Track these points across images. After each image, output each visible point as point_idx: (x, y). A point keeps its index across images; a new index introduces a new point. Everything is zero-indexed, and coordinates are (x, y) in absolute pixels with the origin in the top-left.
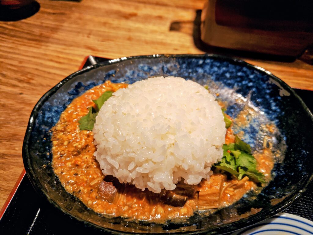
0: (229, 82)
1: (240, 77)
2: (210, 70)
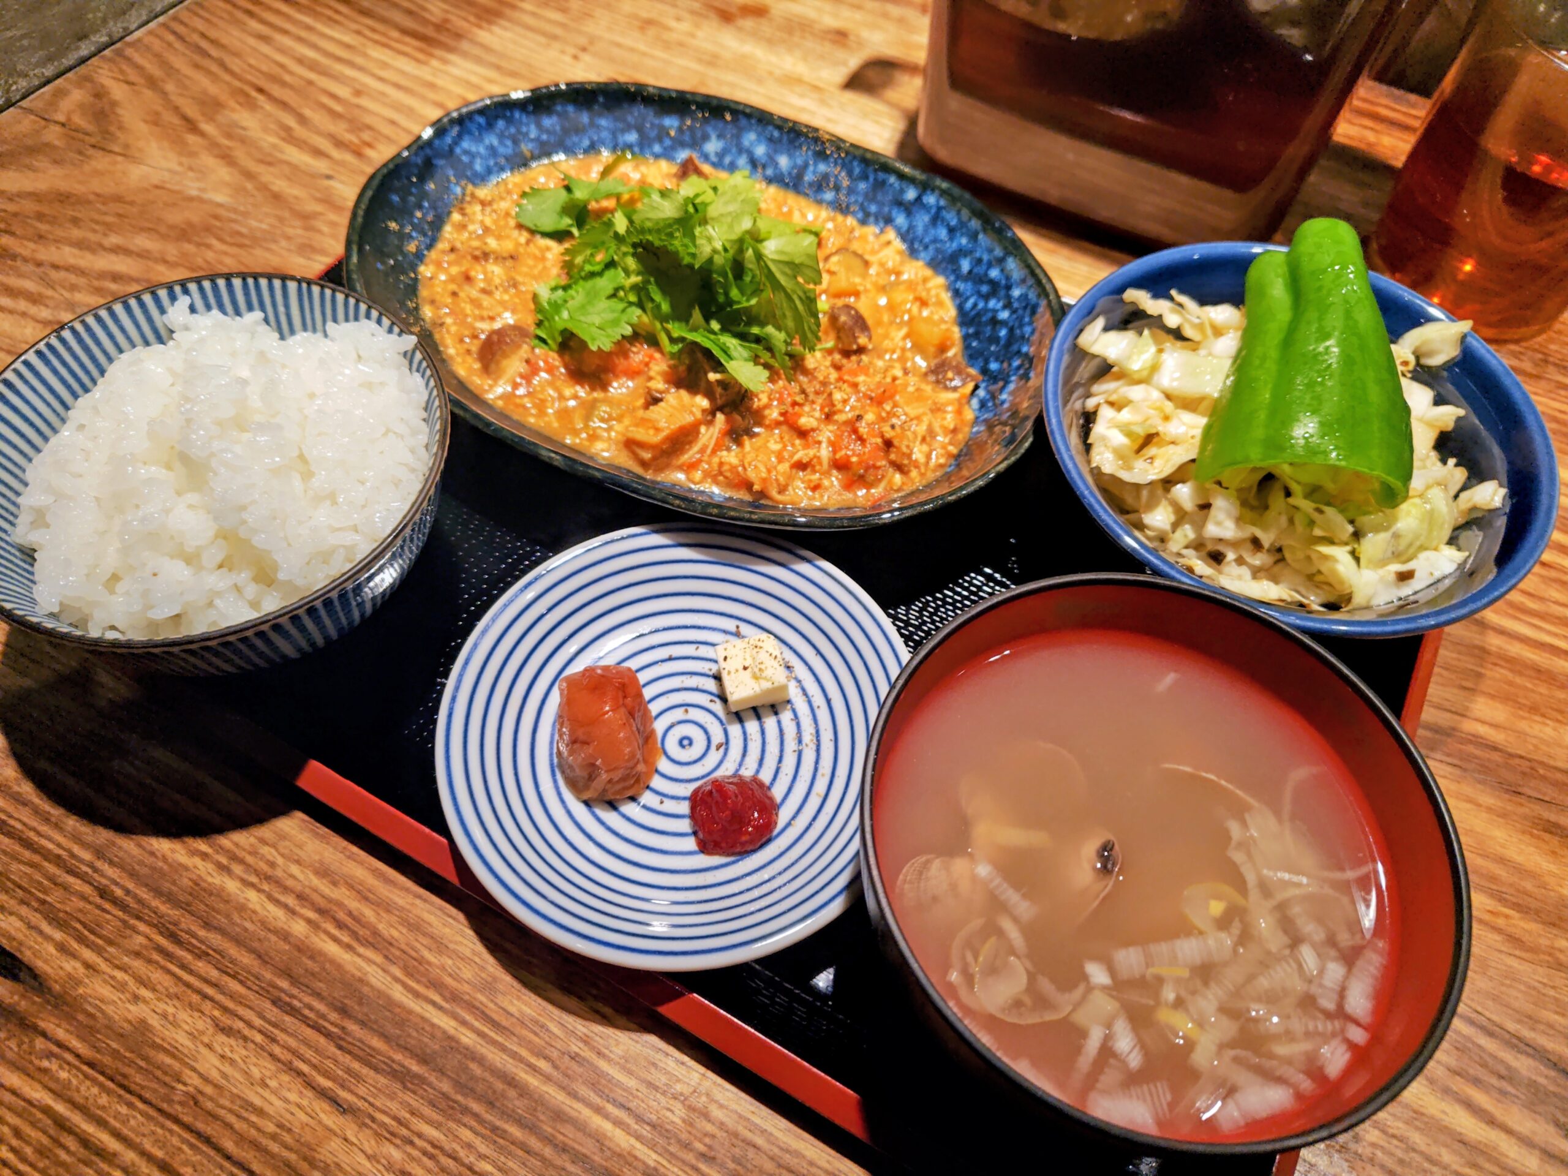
1: (991, 282)
2: (926, 228)
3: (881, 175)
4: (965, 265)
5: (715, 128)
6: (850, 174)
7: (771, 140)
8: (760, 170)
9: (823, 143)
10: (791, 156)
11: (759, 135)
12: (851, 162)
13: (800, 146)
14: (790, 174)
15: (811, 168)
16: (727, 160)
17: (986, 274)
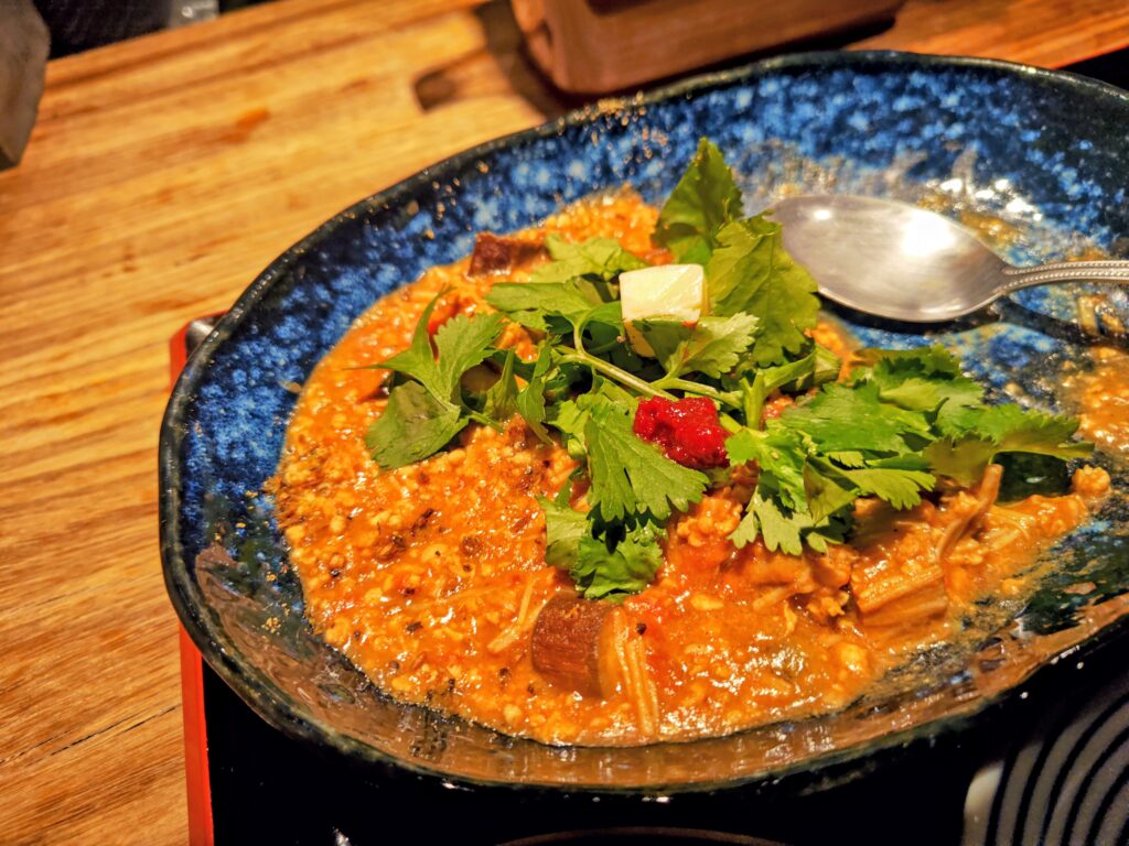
0: (871, 144)
1: (907, 114)
2: (786, 120)
3: (699, 103)
5: (474, 193)
6: (662, 127)
7: (549, 157)
8: (557, 198)
9: (613, 115)
10: (581, 158)
11: (531, 162)
12: (656, 113)
13: (588, 139)
14: (594, 178)
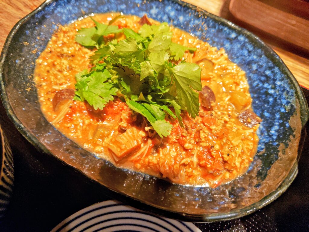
3: (221, 27)
4: (255, 67)
5: (155, 4)
6: (208, 25)
7: (177, 10)
8: (172, 21)
9: (198, 12)
10: (184, 16)
11: (172, 7)
12: (209, 20)
13: (189, 13)
14: (183, 23)
15: (192, 22)
16: (159, 17)
17: (264, 73)
